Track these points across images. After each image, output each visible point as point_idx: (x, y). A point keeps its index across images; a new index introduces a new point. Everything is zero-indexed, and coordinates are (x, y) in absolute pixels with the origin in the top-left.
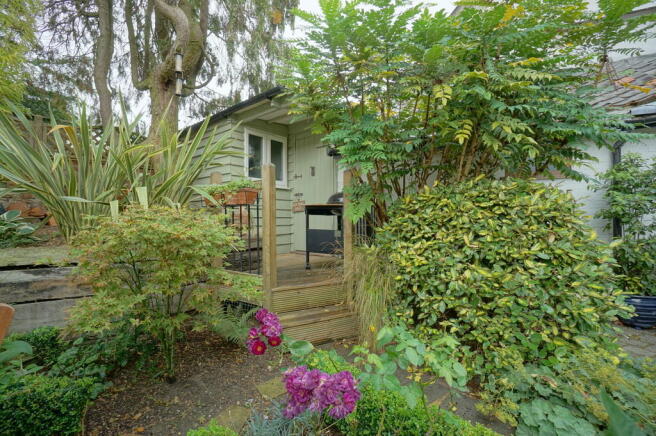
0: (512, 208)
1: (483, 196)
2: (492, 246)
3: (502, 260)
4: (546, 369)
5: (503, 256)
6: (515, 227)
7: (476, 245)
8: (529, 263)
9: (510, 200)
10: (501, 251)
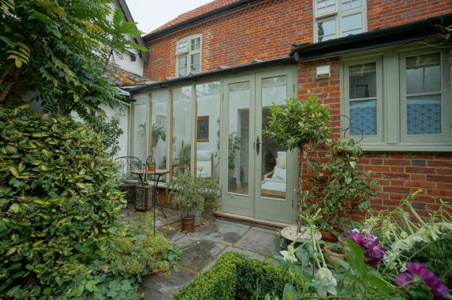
0: (65, 140)
1: (33, 127)
2: (48, 175)
3: (56, 186)
4: (96, 262)
5: (56, 183)
6: (69, 157)
7: (26, 176)
8: (81, 185)
9: (64, 133)
10: (56, 178)
